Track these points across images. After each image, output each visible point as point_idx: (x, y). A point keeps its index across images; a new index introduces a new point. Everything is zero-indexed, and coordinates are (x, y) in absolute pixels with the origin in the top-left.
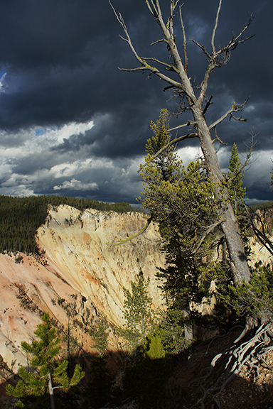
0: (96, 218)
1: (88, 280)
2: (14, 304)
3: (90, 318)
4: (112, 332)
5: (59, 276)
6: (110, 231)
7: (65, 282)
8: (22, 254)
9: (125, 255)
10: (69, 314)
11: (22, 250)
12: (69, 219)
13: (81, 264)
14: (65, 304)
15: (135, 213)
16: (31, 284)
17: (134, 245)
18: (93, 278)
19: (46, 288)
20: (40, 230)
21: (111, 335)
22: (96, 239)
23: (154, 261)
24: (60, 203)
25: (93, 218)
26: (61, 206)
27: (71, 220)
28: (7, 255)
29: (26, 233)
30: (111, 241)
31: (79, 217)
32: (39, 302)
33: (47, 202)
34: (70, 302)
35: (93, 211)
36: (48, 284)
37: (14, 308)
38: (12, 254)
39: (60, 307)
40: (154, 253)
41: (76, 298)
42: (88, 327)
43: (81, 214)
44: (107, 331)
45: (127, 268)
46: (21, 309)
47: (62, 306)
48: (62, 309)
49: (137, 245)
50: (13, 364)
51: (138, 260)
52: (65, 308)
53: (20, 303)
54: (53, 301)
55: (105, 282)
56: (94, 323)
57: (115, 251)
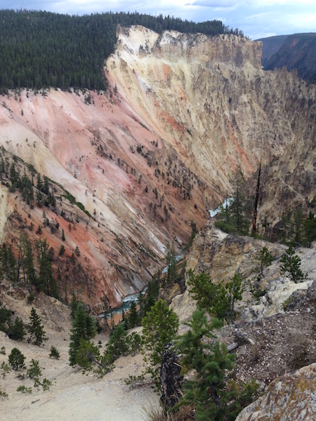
0: (179, 44)
1: (169, 124)
2: (90, 151)
3: (173, 167)
4: (197, 184)
5: (136, 120)
6: (196, 62)
7: (144, 126)
8: (92, 92)
9: (214, 95)
10: (150, 164)
11: (92, 88)
12: (144, 46)
13: (161, 105)
14: (145, 151)
15: (229, 36)
16: (106, 128)
17: (226, 80)
18: (175, 122)
19: (123, 133)
20: (109, 61)
21: (196, 186)
22: (178, 73)
23: (250, 102)
24: (133, 24)
25: (175, 44)
26: (133, 27)
27: (147, 47)
28: (74, 94)
29: (93, 66)
30: (197, 76)
31: (157, 43)
32: (116, 149)
33: (115, 22)
34: (150, 149)
35: (175, 34)
36: (126, 129)
37: (90, 156)
38: (80, 93)
39: (140, 155)
40: (250, 91)
41: (157, 146)
42: (170, 177)
43: (160, 39)
44: (191, 183)
45: (216, 111)
46: (98, 157)
47: (142, 155)
48: (142, 158)
49: (230, 81)
50: (95, 213)
51: (230, 101)
52: (146, 157)
53: (96, 150)
54: (131, 148)
55: (190, 127)
56: (177, 173)
57: (202, 88)
